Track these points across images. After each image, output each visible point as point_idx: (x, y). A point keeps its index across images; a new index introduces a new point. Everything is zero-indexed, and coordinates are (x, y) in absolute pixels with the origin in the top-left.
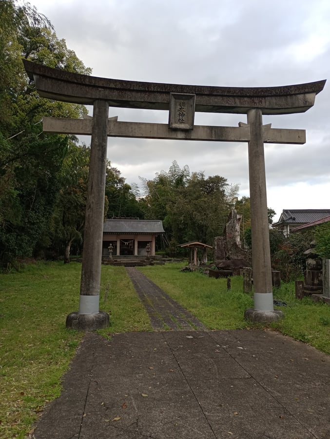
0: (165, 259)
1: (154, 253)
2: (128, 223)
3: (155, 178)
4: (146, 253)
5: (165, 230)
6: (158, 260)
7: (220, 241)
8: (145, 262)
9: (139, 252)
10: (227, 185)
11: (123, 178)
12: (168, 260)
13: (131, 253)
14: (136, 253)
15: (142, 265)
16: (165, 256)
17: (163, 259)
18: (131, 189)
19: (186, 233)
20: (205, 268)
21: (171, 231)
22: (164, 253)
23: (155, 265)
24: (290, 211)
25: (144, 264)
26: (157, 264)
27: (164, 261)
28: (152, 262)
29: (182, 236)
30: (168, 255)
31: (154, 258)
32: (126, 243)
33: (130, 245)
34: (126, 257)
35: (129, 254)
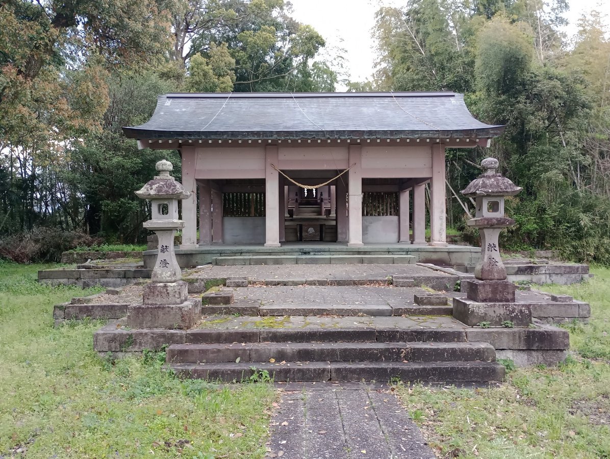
14: (356, 235)
32: (306, 188)
33: (324, 206)
34: (308, 253)
35: (322, 240)
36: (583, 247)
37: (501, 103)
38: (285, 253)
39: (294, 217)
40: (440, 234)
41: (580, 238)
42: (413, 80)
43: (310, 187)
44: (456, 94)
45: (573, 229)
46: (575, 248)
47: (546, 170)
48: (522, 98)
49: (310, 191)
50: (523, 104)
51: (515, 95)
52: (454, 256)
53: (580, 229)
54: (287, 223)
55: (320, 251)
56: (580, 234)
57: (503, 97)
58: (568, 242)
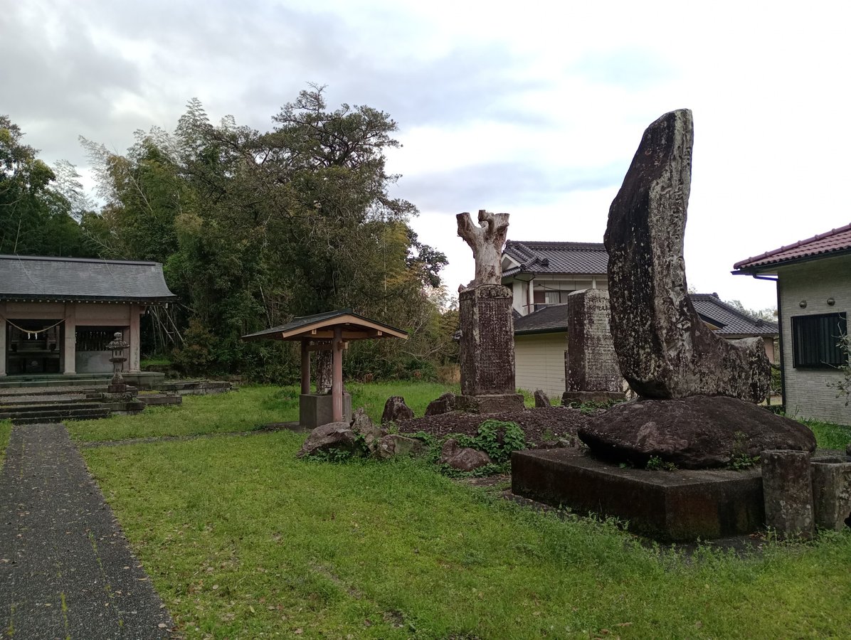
0: (174, 382)
1: (134, 364)
2: (38, 266)
3: (131, 145)
4: (110, 366)
5: (172, 290)
6: (154, 388)
7: (492, 303)
8: (103, 399)
9: (79, 363)
10: (394, 143)
11: (29, 149)
12: (186, 387)
13: (52, 365)
14: (70, 367)
15: (95, 415)
16: (171, 373)
17: (168, 382)
18: (53, 178)
19: (237, 304)
20: (451, 438)
21: (188, 299)
22: (166, 362)
23: (147, 408)
24: (526, 244)
25: (102, 406)
26: (154, 402)
27: (174, 388)
28: (136, 400)
29: (221, 313)
30: (180, 369)
31: (137, 383)
32: (29, 333)
33: (49, 341)
34: (30, 380)
35: (45, 371)
36: (264, 372)
37: (198, 267)
38: (11, 380)
39: (18, 351)
40: (136, 365)
41: (262, 365)
42: (137, 236)
43: (32, 332)
44: (157, 263)
45: (256, 359)
46: (258, 373)
47: (232, 317)
48: (212, 266)
49: (33, 336)
50: (212, 269)
51: (208, 262)
52: (142, 379)
53: (261, 359)
54: (11, 357)
55: (39, 379)
56: (261, 363)
57: (200, 263)
58: (253, 369)
